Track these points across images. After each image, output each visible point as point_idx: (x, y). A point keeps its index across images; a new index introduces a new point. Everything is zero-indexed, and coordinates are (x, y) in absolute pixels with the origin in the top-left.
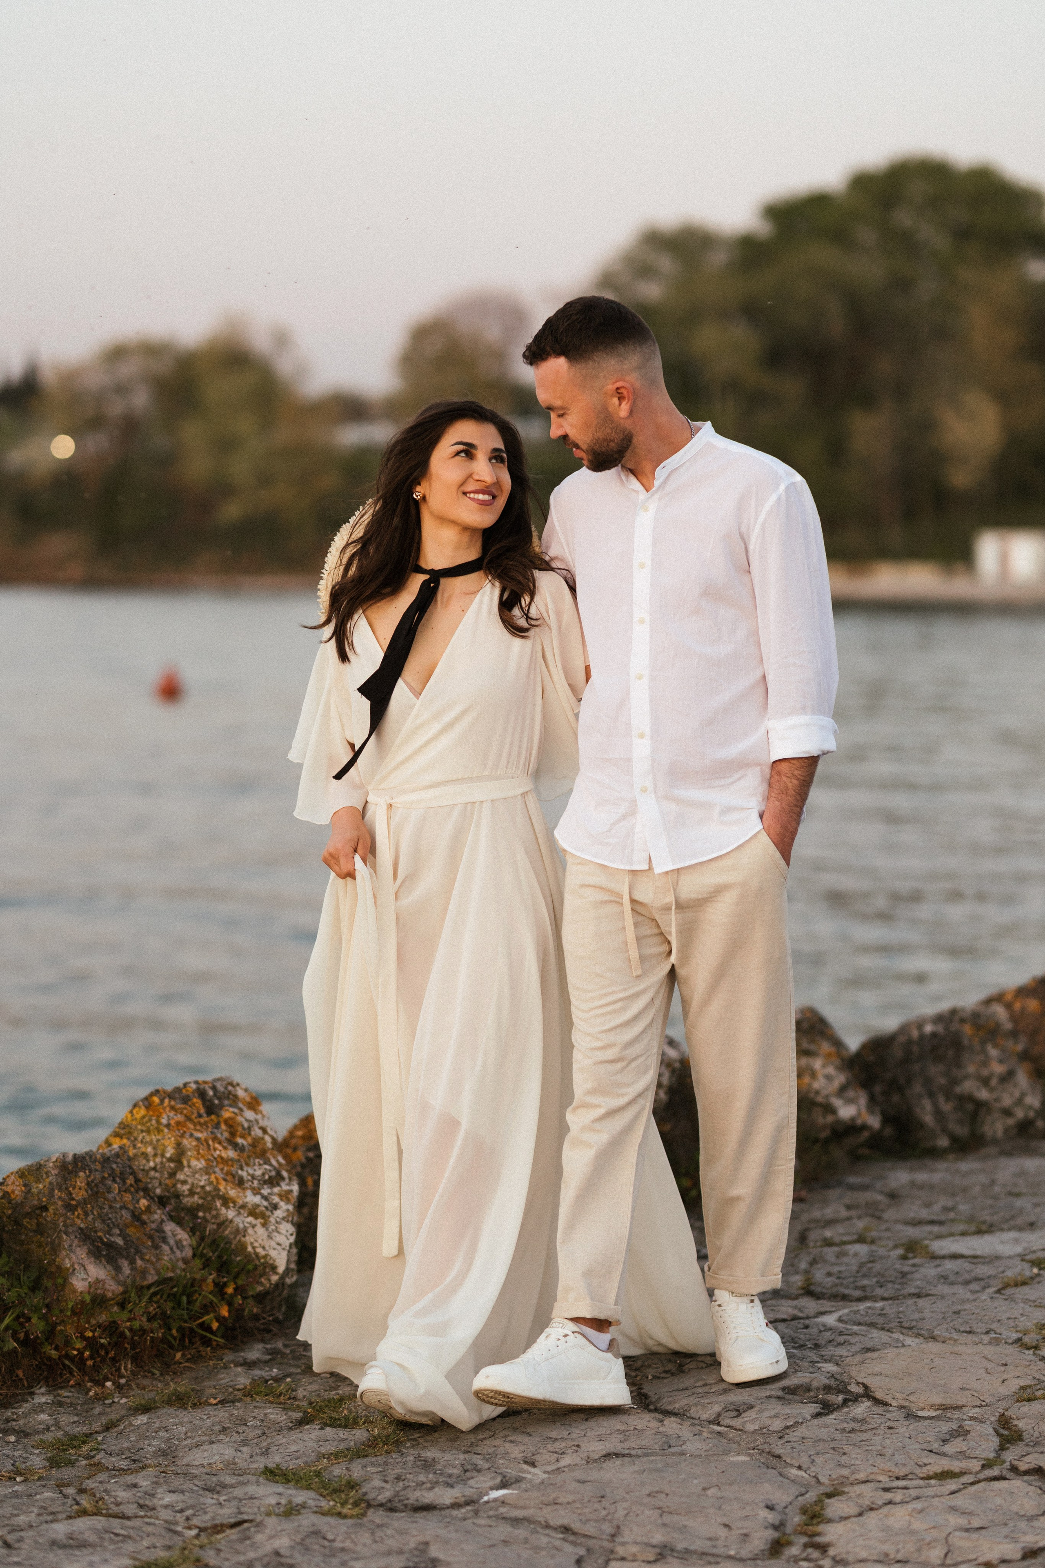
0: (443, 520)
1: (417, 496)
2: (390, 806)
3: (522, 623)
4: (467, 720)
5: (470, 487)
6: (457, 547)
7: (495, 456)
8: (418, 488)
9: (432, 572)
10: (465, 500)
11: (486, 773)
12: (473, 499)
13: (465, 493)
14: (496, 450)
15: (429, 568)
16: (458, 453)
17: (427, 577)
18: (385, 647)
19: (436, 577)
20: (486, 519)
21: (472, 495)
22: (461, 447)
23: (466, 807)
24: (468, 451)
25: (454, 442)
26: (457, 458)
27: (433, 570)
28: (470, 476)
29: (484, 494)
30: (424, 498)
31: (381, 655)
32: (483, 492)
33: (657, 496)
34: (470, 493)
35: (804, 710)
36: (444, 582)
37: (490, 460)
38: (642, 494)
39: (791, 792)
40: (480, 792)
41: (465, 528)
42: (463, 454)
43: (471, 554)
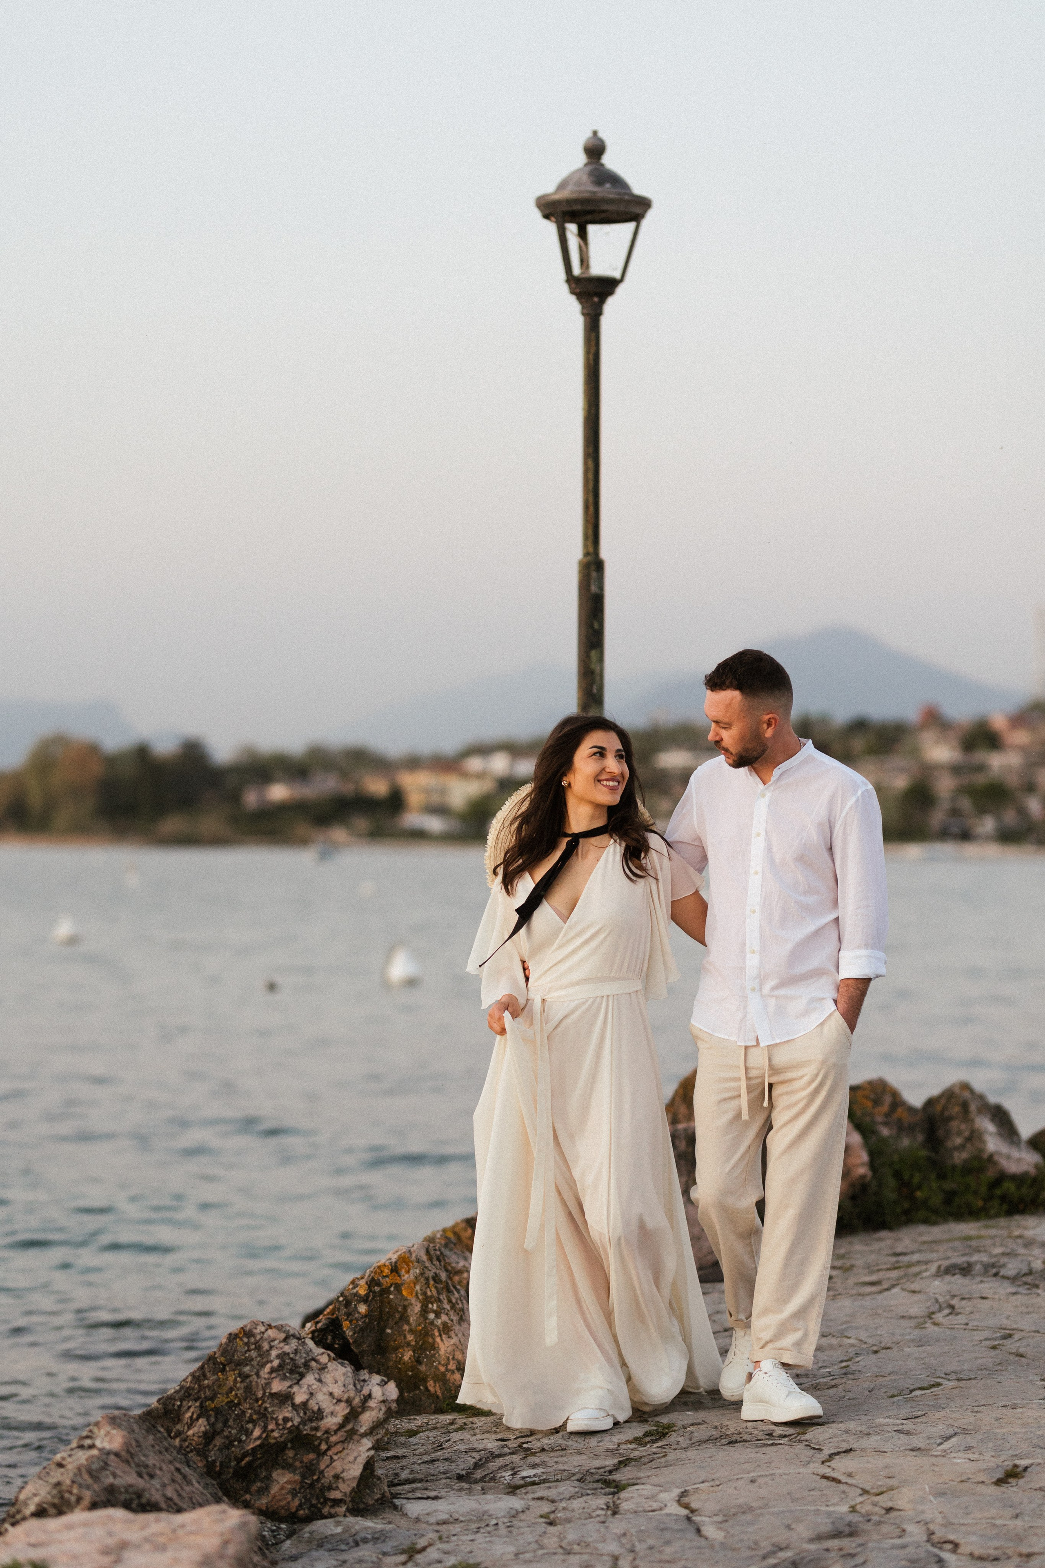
0: (582, 799)
1: (565, 783)
2: (544, 1000)
4: (601, 937)
5: (604, 777)
6: (592, 818)
7: (619, 756)
8: (565, 778)
9: (574, 835)
10: (600, 786)
11: (612, 974)
12: (606, 786)
13: (599, 781)
14: (619, 750)
15: (570, 833)
16: (594, 754)
17: (570, 839)
19: (577, 838)
20: (613, 799)
21: (605, 783)
22: (596, 750)
24: (601, 753)
25: (591, 746)
26: (594, 757)
27: (574, 833)
28: (604, 769)
29: (613, 781)
30: (569, 785)
32: (612, 780)
33: (772, 788)
34: (604, 780)
35: (866, 946)
36: (581, 841)
37: (615, 757)
38: (761, 786)
40: (609, 989)
41: (597, 806)
42: (598, 755)
43: (600, 823)
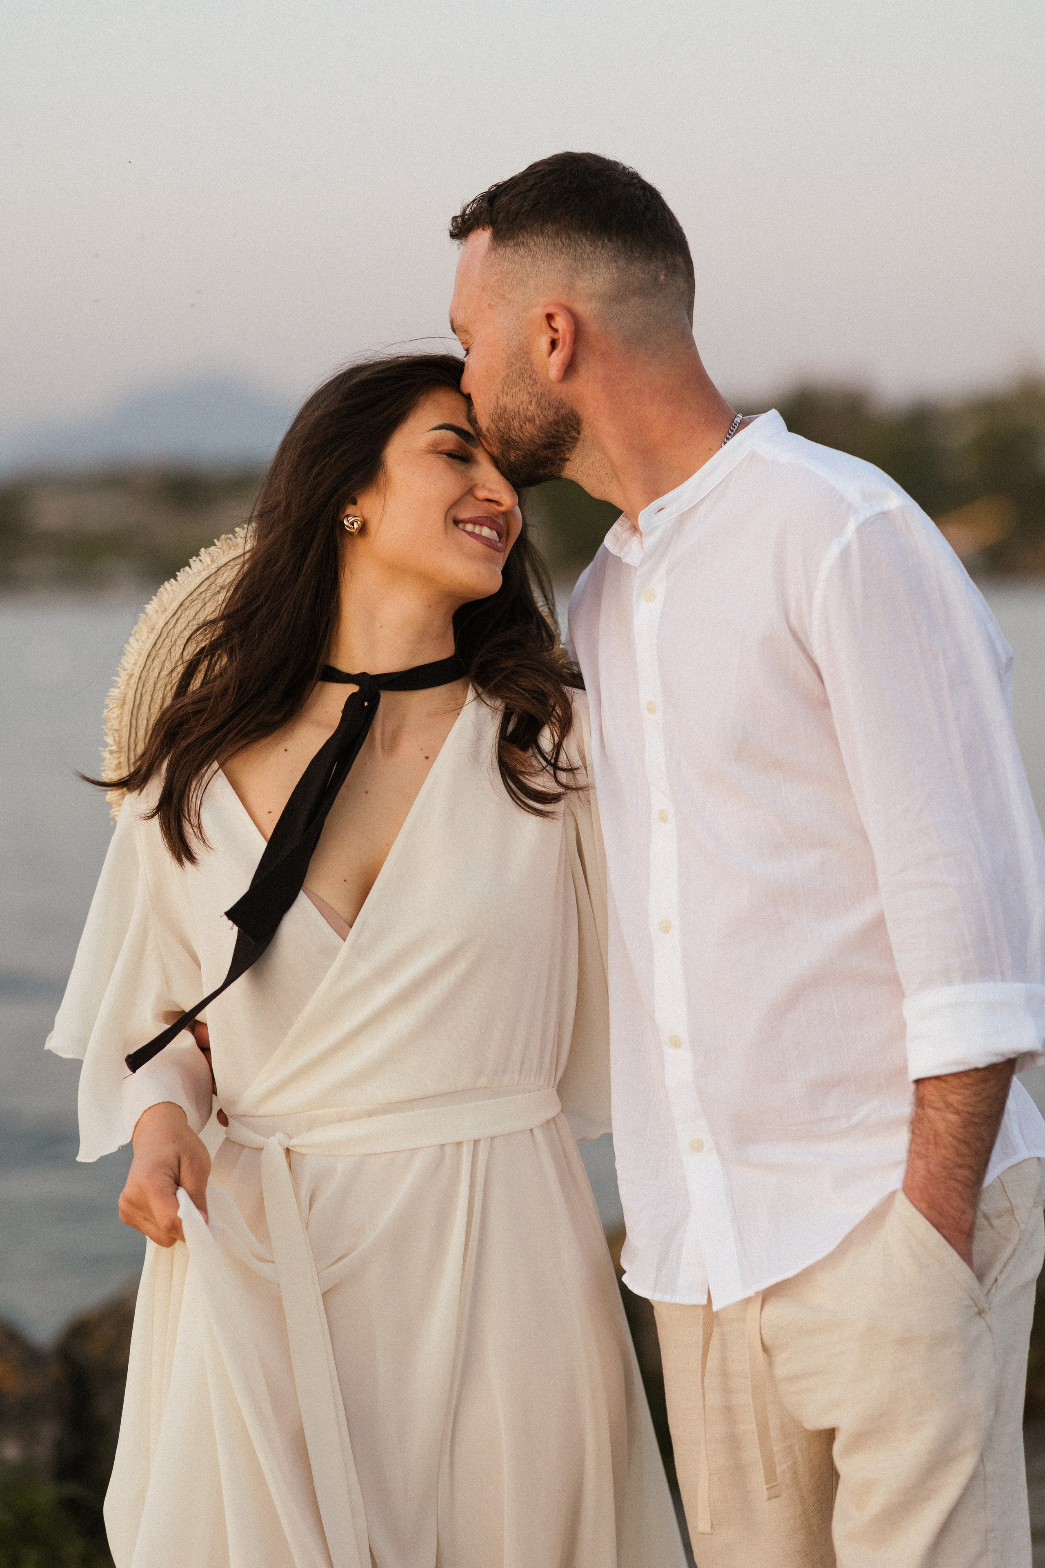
1: (349, 523)
2: (288, 1151)
3: (542, 782)
5: (467, 513)
6: (422, 632)
8: (351, 509)
9: (360, 679)
10: (454, 537)
11: (482, 1082)
12: (472, 534)
13: (456, 522)
15: (355, 670)
16: (439, 450)
17: (354, 688)
18: (270, 831)
19: (374, 689)
21: (469, 527)
23: (443, 1152)
25: (437, 424)
27: (364, 674)
28: (467, 492)
29: (490, 527)
30: (363, 529)
31: (260, 846)
32: (490, 522)
34: (466, 522)
36: (386, 698)
39: (947, 1139)
40: (474, 1122)
